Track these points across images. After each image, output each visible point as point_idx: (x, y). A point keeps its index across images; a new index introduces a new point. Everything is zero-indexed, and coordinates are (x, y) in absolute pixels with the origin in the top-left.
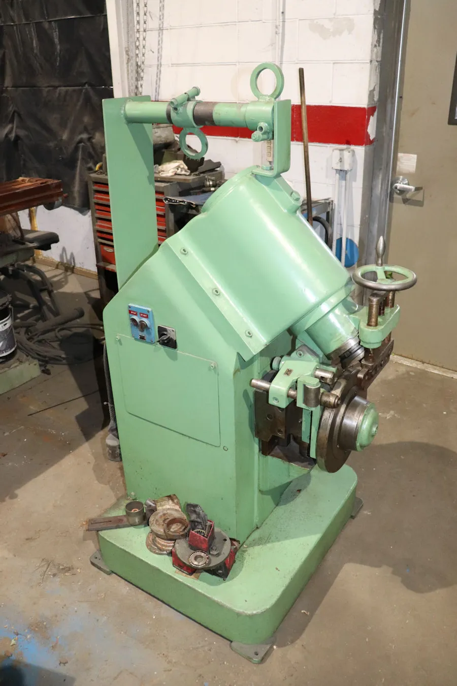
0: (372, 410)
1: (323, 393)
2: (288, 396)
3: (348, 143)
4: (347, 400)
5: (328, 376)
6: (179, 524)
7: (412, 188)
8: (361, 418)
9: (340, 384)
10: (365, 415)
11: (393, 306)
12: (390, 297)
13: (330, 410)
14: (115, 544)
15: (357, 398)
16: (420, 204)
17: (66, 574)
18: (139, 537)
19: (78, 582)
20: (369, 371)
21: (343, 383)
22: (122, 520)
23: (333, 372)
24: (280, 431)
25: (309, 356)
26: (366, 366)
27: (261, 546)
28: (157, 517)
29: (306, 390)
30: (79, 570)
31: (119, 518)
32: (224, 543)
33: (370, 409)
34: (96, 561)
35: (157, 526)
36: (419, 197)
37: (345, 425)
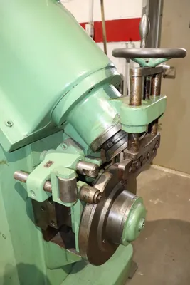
0: (139, 205)
1: (82, 187)
2: (45, 189)
3: (131, 40)
4: (112, 194)
5: (90, 168)
7: (168, 67)
8: (127, 213)
9: (105, 177)
10: (132, 210)
11: (159, 94)
12: (156, 84)
13: (91, 206)
15: (124, 193)
16: (173, 77)
20: (132, 161)
21: (108, 177)
23: (96, 165)
24: (53, 222)
25: (72, 148)
26: (129, 156)
29: (60, 183)
33: (136, 203)
36: (172, 74)
37: (111, 219)
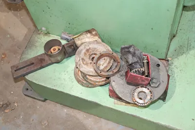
6: (105, 58)
14: (45, 86)
17: (6, 111)
18: (66, 73)
19: (19, 116)
22: (44, 60)
27: (184, 55)
28: (82, 55)
30: (16, 104)
31: (39, 58)
32: (159, 69)
34: (28, 93)
35: (85, 66)
